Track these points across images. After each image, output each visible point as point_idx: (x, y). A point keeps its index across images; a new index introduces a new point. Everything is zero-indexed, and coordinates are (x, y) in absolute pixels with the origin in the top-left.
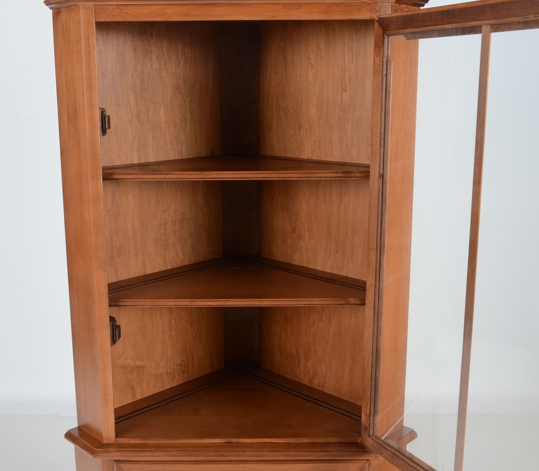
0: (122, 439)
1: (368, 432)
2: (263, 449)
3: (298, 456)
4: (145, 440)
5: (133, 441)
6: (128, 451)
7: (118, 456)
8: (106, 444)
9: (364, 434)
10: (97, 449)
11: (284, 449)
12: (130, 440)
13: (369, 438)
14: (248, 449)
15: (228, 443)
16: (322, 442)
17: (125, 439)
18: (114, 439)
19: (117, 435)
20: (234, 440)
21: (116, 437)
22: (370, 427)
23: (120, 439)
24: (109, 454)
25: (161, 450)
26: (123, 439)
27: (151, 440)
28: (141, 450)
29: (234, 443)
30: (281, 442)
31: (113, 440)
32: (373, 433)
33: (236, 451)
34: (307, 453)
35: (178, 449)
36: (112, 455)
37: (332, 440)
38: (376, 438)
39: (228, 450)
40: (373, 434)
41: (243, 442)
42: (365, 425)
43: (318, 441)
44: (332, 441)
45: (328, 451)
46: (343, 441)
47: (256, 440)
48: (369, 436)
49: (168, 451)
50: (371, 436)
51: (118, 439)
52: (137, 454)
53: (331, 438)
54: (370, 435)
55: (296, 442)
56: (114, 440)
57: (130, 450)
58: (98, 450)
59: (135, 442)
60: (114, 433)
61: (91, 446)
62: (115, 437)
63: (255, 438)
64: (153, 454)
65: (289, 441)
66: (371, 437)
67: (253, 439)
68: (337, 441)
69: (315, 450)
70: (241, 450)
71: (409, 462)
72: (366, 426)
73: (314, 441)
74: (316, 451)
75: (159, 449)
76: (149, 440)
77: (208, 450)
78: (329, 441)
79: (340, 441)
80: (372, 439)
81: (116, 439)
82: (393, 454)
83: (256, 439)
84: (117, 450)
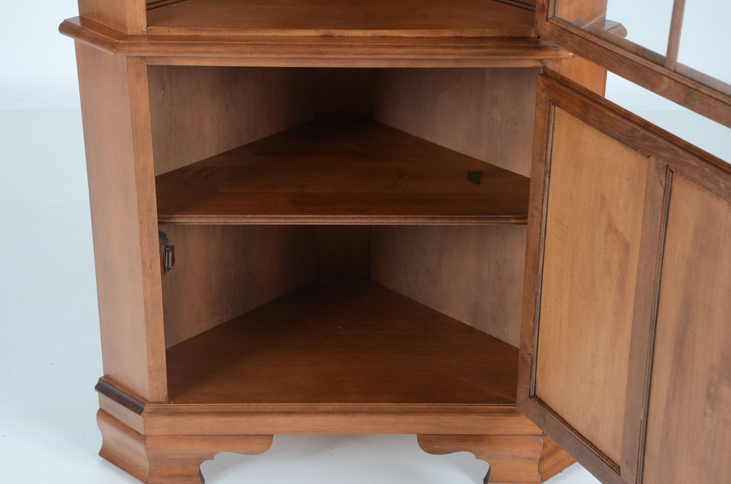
0: (158, 29)
1: (546, 13)
2: (381, 44)
3: (436, 54)
4: (194, 30)
5: (175, 32)
6: (170, 44)
7: (153, 52)
8: (132, 36)
9: (540, 19)
10: (118, 40)
11: (414, 44)
12: (171, 30)
13: (548, 23)
14: (357, 44)
15: (326, 36)
16: (474, 36)
17: (163, 28)
18: (144, 28)
19: (150, 22)
20: (336, 33)
21: (148, 26)
22: (550, 5)
23: (155, 28)
24: (140, 48)
25: (221, 44)
26: (160, 28)
27: (205, 30)
28: (190, 43)
29: (335, 37)
30: (409, 36)
31: (143, 30)
32: (554, 14)
33: (339, 47)
34: (450, 51)
35: (249, 43)
36: (143, 49)
37: (489, 33)
38: (558, 21)
39: (327, 45)
40: (554, 16)
41: (350, 36)
42: (541, 2)
43: (468, 34)
44: (489, 35)
45: (482, 47)
46: (506, 34)
47: (370, 33)
48: (547, 20)
49: (233, 45)
50: (550, 18)
51: (151, 28)
52: (184, 49)
53: (487, 30)
54: (548, 18)
55: (433, 36)
56: (146, 30)
57: (173, 43)
58: (121, 42)
59: (178, 34)
60: (145, 18)
61: (109, 38)
62: (146, 24)
63: (368, 28)
64: (208, 49)
65: (422, 35)
66: (551, 21)
67: (366, 31)
68: (497, 35)
69: (462, 45)
70: (347, 45)
71: (604, 44)
72: (543, 5)
73: (461, 35)
74: (463, 47)
75: (219, 42)
76: (202, 30)
77: (296, 45)
78: (484, 35)
79: (502, 34)
80: (552, 23)
81: (148, 29)
82: (581, 39)
83: (370, 30)
84: (152, 43)
